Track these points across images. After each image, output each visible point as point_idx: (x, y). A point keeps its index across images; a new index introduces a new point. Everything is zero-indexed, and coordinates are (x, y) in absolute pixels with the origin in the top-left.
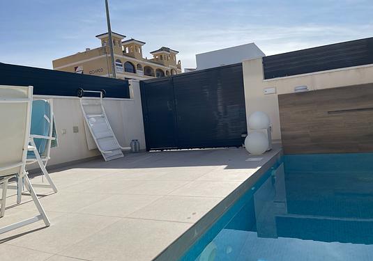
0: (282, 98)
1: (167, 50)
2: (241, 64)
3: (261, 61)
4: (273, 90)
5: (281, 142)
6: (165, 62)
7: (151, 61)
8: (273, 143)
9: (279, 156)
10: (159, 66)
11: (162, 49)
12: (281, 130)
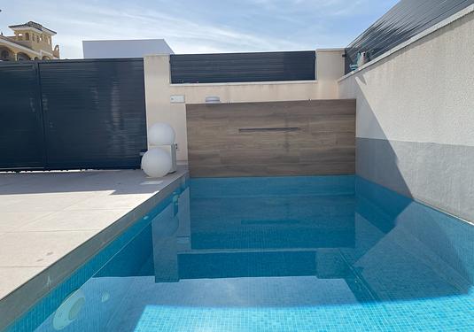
0: (191, 109)
1: (39, 27)
2: (142, 60)
3: (168, 59)
4: (180, 99)
5: (187, 164)
6: (34, 44)
7: (9, 39)
8: (178, 164)
9: (184, 180)
10: (24, 48)
11: (29, 24)
12: (188, 148)
